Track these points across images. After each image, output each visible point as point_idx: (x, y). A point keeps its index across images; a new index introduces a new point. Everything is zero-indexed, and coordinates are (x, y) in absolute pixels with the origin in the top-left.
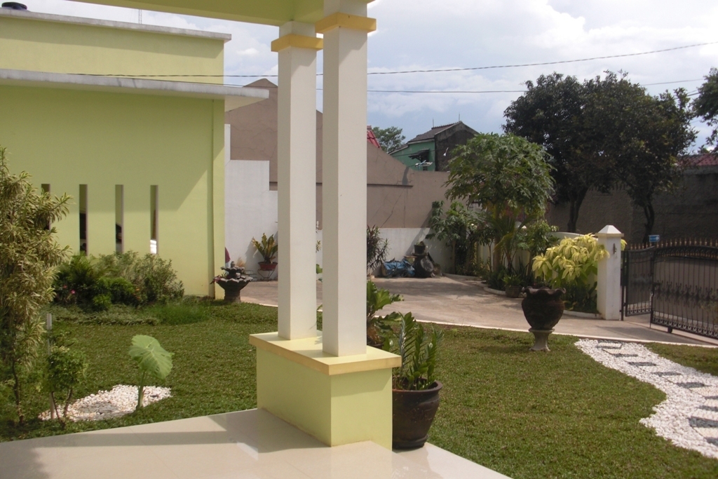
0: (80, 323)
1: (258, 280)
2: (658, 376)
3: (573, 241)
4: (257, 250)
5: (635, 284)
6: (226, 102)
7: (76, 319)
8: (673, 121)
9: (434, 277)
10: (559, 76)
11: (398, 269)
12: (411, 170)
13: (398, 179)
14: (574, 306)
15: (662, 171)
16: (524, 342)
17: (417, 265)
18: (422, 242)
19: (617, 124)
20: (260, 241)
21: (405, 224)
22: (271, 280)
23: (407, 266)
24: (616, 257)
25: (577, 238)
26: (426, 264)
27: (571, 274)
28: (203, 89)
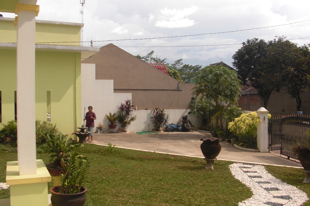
0: (9, 152)
1: (108, 133)
2: (257, 184)
3: (247, 115)
4: (108, 120)
5: (276, 135)
6: (81, 53)
7: (8, 150)
8: (307, 58)
9: (191, 131)
10: (256, 40)
11: (174, 128)
12: (181, 83)
13: (175, 87)
14: (246, 146)
15: (303, 82)
16: (204, 164)
17: (183, 126)
18: (186, 115)
19: (281, 61)
20: (109, 115)
21: (178, 107)
22: (114, 133)
23: (178, 126)
24: (265, 123)
25: (248, 113)
26: (188, 126)
27: (244, 131)
28: (69, 48)
